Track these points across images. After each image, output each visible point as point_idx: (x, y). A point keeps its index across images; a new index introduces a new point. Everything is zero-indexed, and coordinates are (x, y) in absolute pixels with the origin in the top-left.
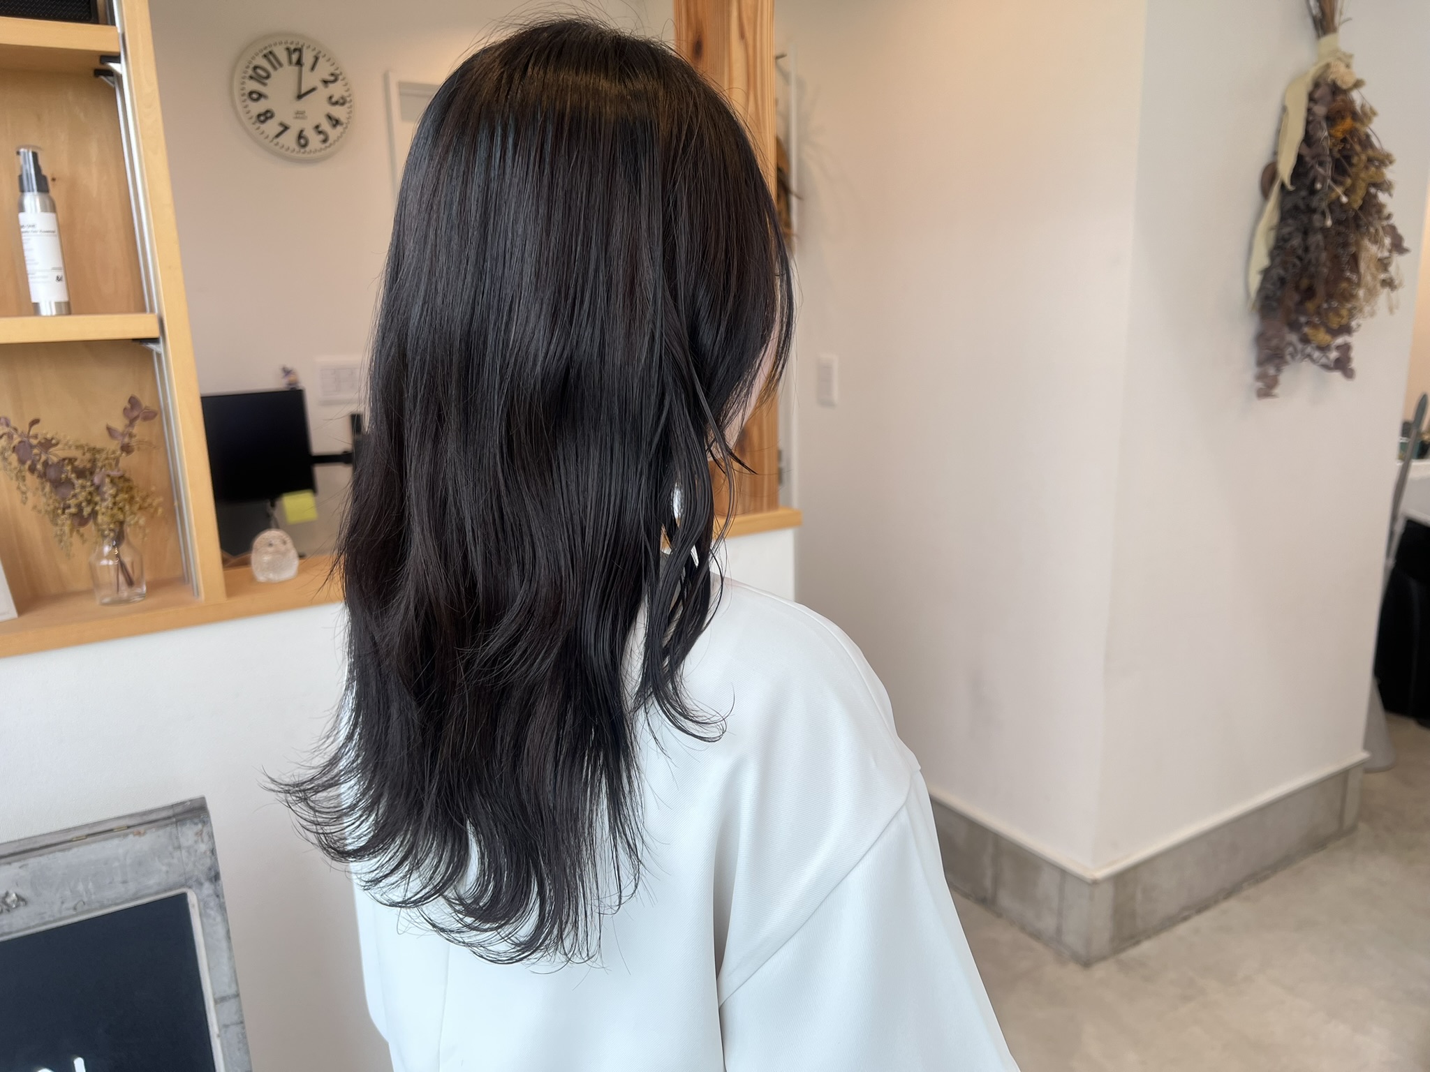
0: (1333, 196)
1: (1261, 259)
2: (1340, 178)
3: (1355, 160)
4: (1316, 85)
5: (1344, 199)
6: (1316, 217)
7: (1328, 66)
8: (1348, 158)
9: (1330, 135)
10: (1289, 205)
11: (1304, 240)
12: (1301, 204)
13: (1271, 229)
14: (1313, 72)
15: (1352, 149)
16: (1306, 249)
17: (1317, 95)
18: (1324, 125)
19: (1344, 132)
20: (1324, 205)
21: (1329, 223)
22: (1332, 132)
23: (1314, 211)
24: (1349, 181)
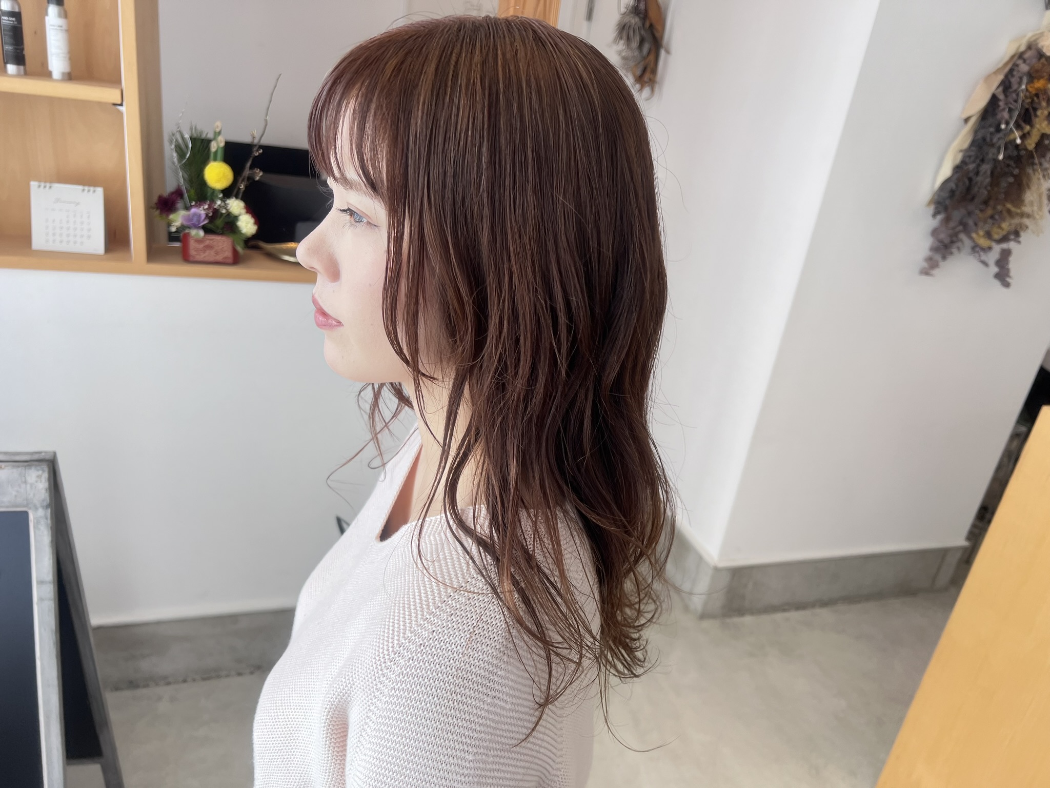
0: (1012, 137)
1: (946, 172)
2: (1023, 124)
3: (1039, 113)
4: (1030, 47)
5: (1019, 141)
6: (994, 150)
7: (1042, 34)
8: (1035, 110)
9: (1027, 90)
10: (980, 135)
11: (979, 166)
12: (988, 139)
13: (961, 151)
14: (1030, 35)
15: (1039, 103)
16: (977, 173)
17: (1026, 56)
18: (1025, 80)
19: (1038, 89)
20: (1002, 143)
21: (1001, 157)
22: (1028, 87)
23: (992, 145)
24: (1028, 128)
